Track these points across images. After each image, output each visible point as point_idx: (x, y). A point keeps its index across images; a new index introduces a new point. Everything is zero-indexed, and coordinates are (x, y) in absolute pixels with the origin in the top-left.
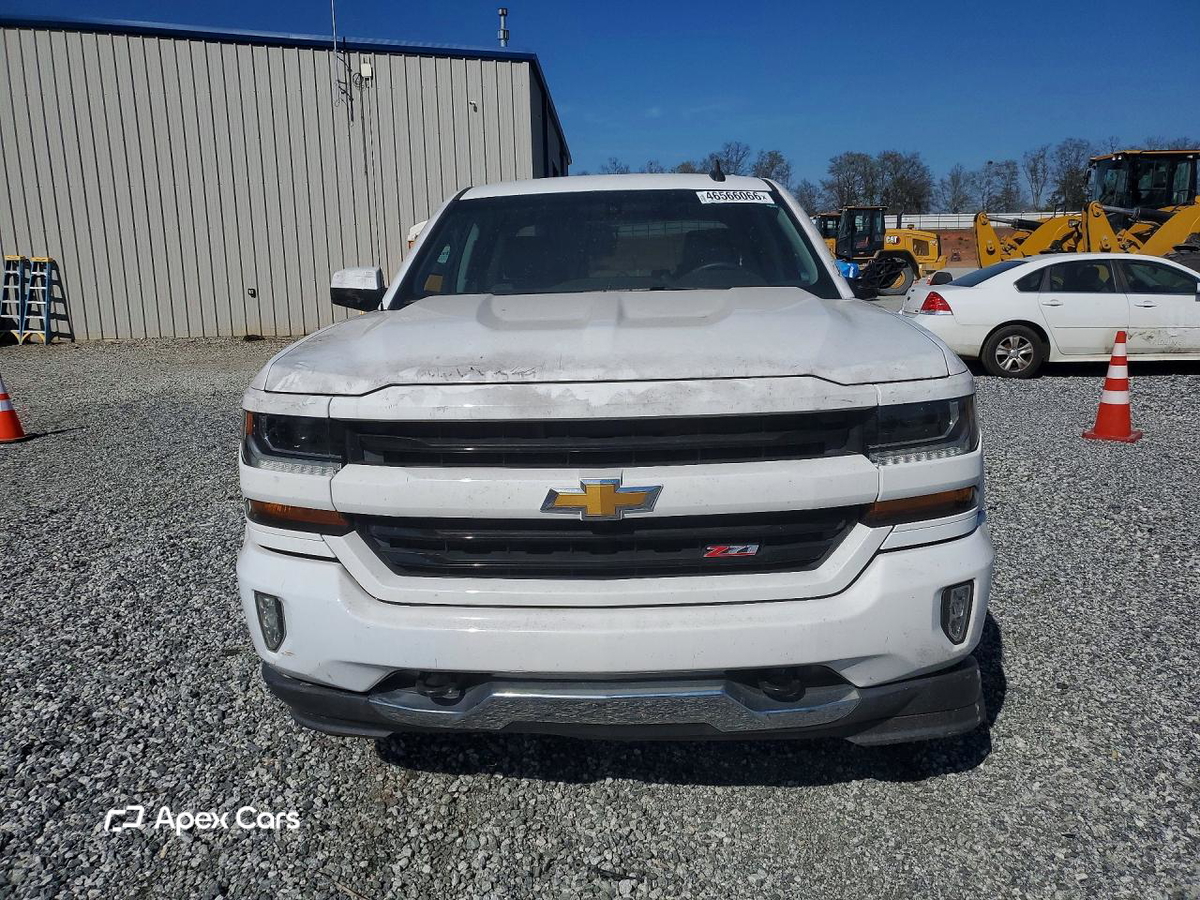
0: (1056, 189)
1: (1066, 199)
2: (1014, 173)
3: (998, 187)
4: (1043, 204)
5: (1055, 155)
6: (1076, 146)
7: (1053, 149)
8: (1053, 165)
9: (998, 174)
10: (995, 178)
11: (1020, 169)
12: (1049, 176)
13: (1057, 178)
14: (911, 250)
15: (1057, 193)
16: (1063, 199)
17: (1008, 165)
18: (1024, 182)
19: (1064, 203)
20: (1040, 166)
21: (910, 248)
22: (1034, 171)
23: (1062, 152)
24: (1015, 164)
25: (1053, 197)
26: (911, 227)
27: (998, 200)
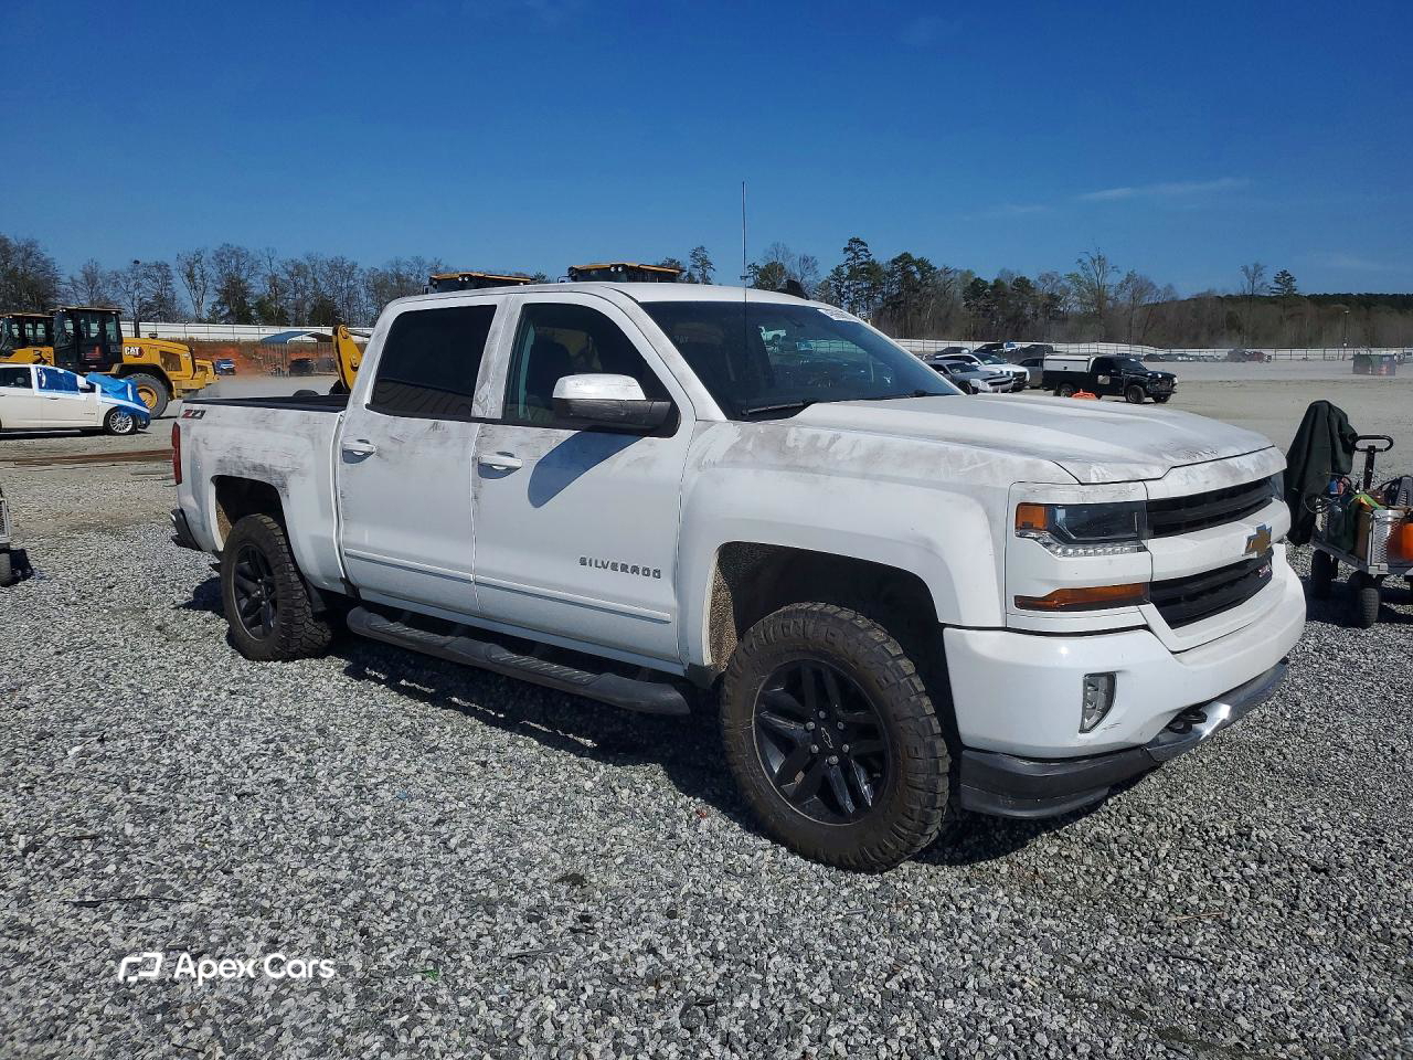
0: (216, 299)
1: (231, 310)
2: (167, 277)
3: (148, 291)
4: (205, 315)
5: (212, 261)
6: (234, 252)
7: (209, 255)
8: (213, 272)
9: (147, 276)
10: (145, 281)
11: (174, 273)
12: (208, 284)
13: (219, 287)
14: (160, 365)
15: (219, 302)
16: (227, 311)
17: (159, 267)
18: (180, 287)
19: (227, 315)
20: (197, 271)
21: (158, 361)
22: (190, 276)
23: (220, 258)
24: (167, 266)
25: (214, 307)
26: (154, 336)
27: (150, 307)
